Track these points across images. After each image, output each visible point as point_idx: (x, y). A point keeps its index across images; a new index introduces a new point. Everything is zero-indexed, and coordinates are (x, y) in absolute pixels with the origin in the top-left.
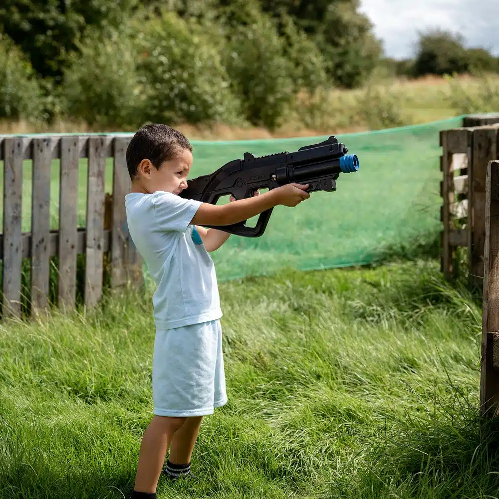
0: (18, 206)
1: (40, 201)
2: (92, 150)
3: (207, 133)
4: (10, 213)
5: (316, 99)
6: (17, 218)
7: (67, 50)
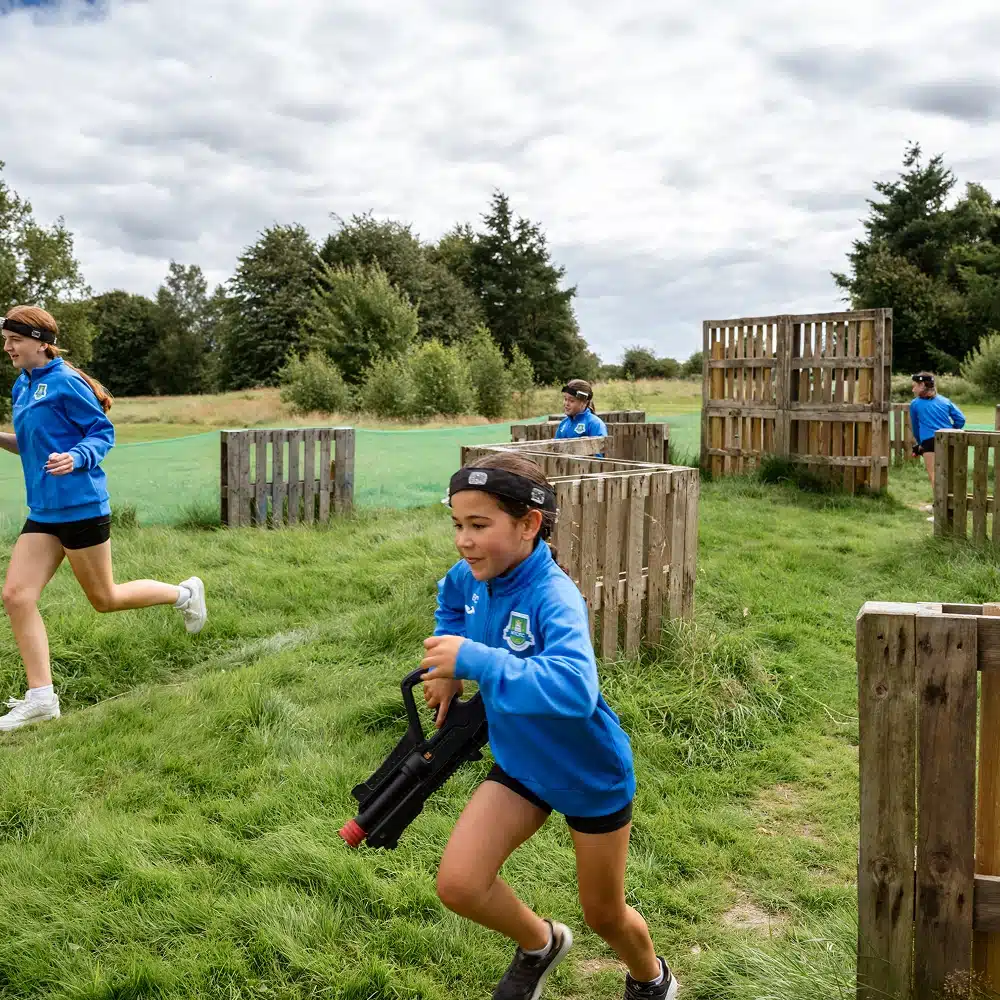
0: (280, 468)
1: (294, 464)
2: (323, 437)
3: (451, 421)
4: (277, 471)
5: (526, 398)
6: (280, 474)
7: (365, 368)
